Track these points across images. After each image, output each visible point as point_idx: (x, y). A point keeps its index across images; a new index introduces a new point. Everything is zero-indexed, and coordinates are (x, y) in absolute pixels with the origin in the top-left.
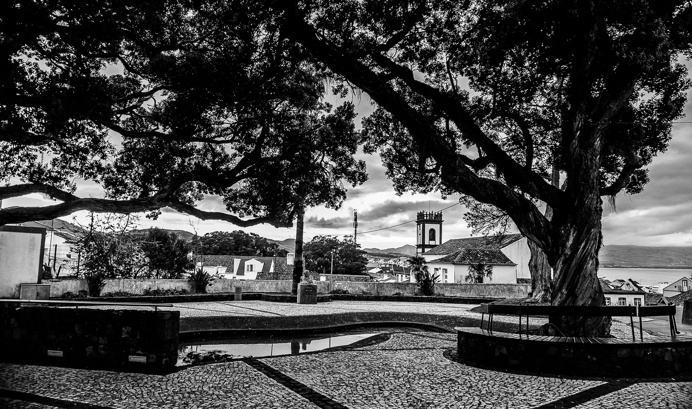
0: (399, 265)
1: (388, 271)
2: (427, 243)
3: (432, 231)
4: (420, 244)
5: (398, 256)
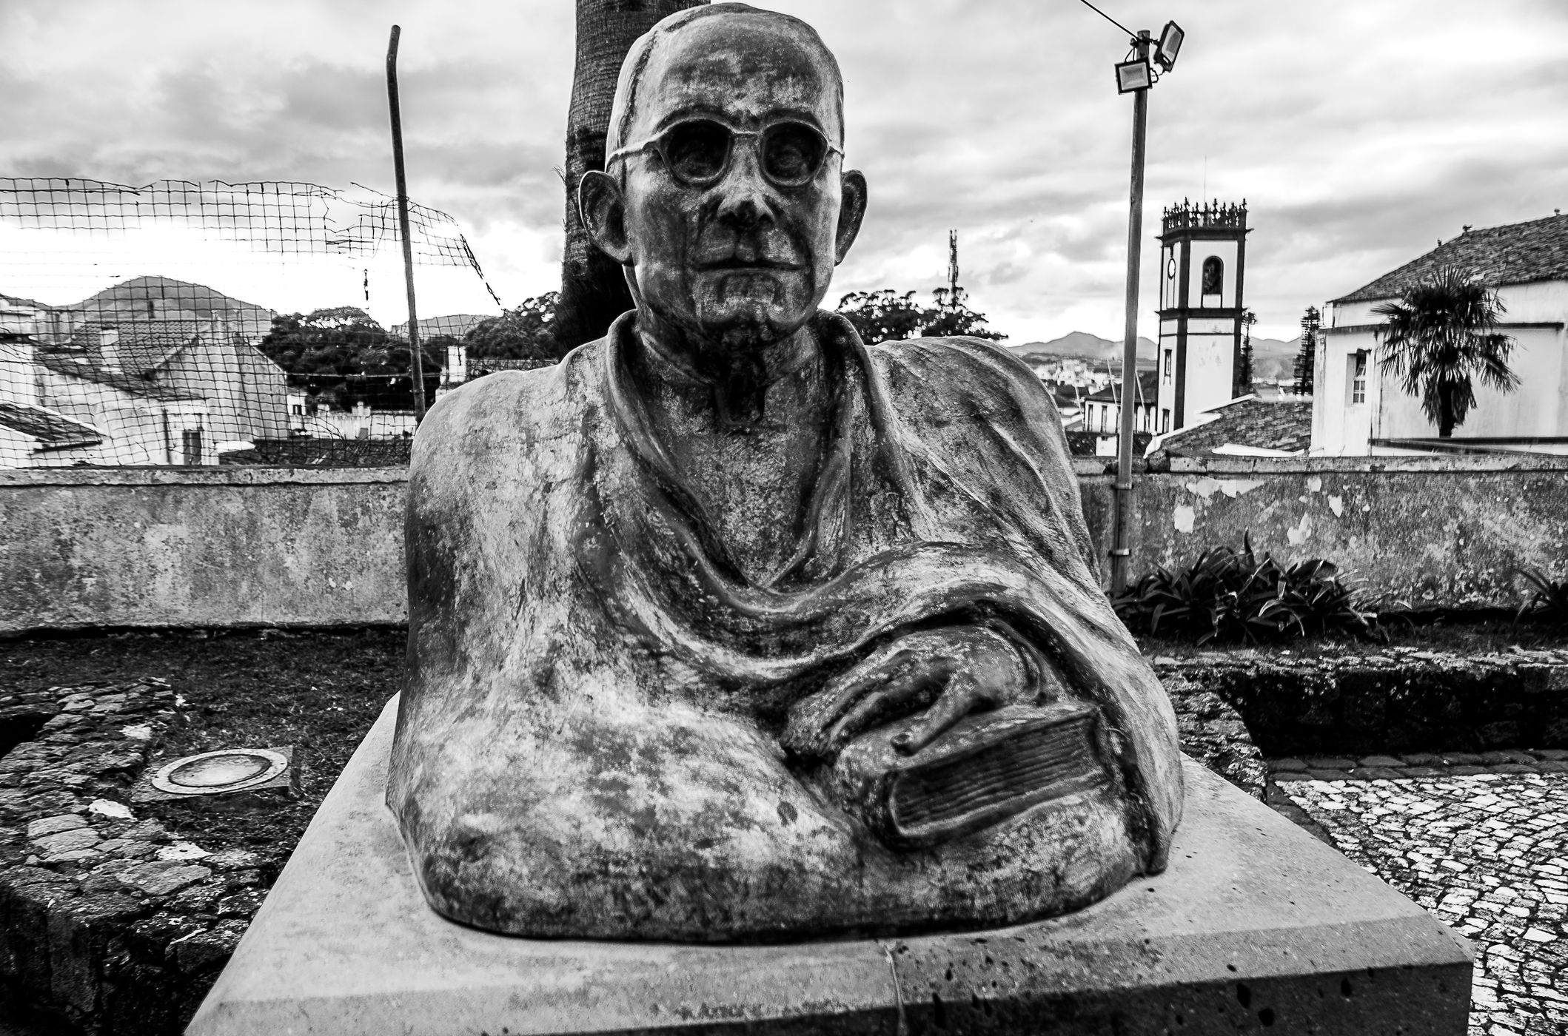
0: (1062, 382)
2: (1194, 302)
3: (1214, 265)
4: (1170, 306)
5: (1053, 358)
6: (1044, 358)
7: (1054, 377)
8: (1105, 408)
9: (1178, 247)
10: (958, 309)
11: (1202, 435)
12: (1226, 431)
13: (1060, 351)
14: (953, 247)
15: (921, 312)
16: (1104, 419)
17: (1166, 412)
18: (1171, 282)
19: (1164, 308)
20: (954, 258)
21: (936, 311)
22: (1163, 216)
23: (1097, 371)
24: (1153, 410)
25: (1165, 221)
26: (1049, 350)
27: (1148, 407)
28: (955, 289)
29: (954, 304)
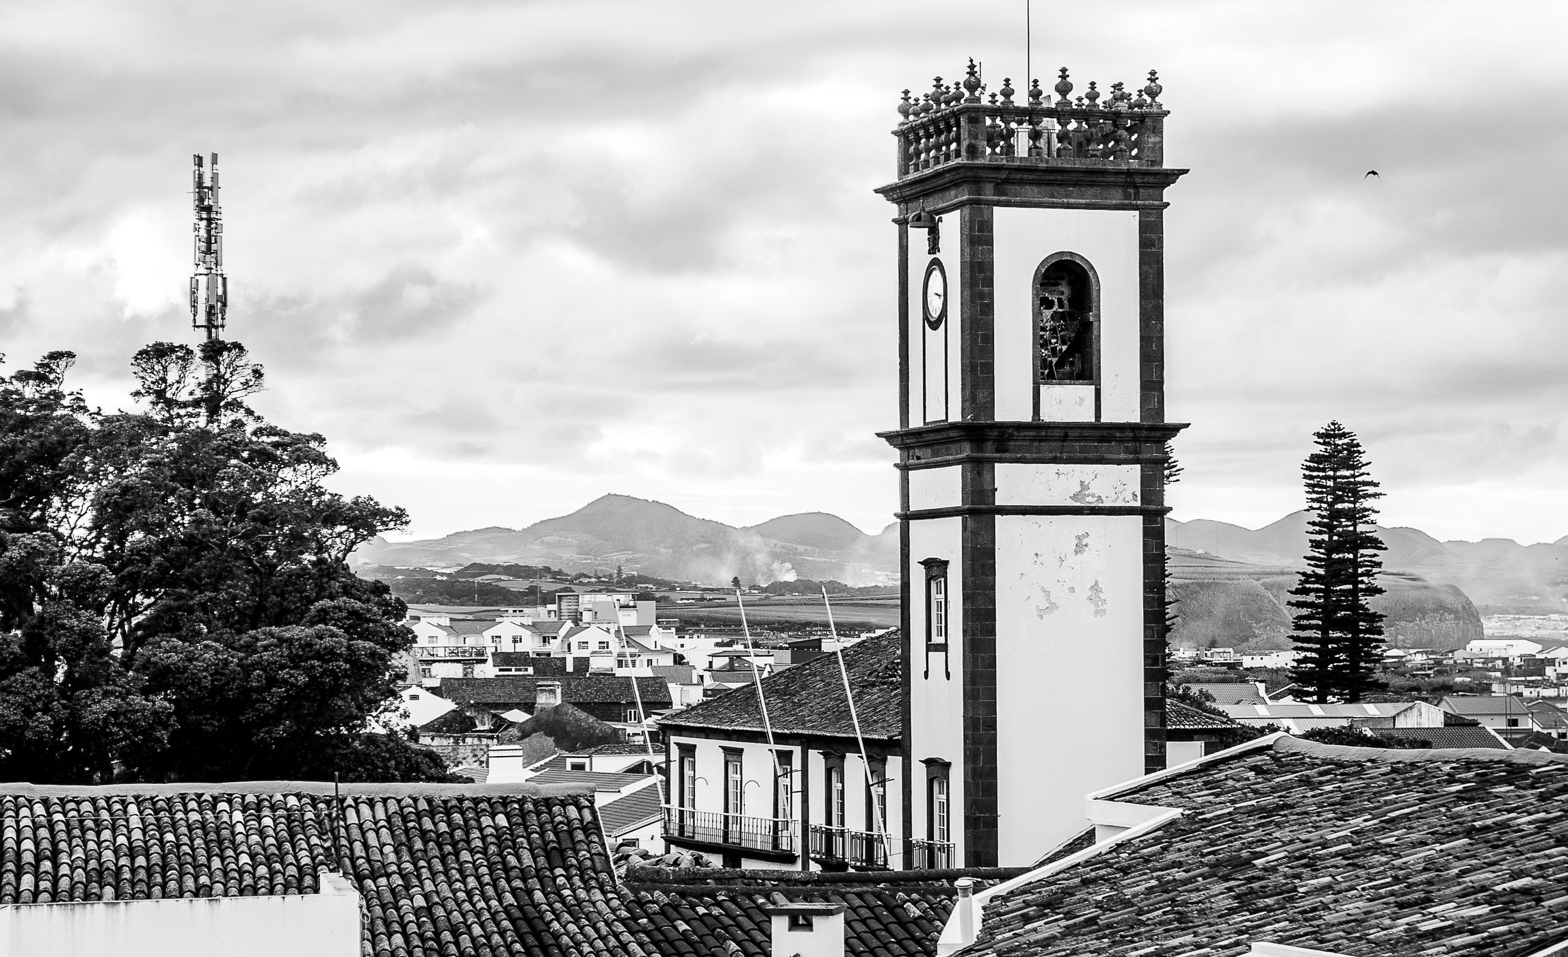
0: (582, 664)
1: (517, 716)
2: (1011, 405)
4: (936, 414)
5: (547, 586)
6: (519, 585)
7: (554, 648)
8: (733, 755)
9: (951, 225)
10: (226, 418)
11: (1136, 886)
12: (1217, 871)
13: (567, 558)
14: (206, 210)
15: (91, 425)
16: (732, 795)
17: (938, 769)
18: (936, 337)
19: (916, 422)
20: (210, 247)
21: (147, 424)
22: (896, 120)
23: (686, 626)
24: (894, 764)
25: (907, 136)
26: (534, 557)
27: (878, 752)
28: (213, 351)
29: (213, 401)
